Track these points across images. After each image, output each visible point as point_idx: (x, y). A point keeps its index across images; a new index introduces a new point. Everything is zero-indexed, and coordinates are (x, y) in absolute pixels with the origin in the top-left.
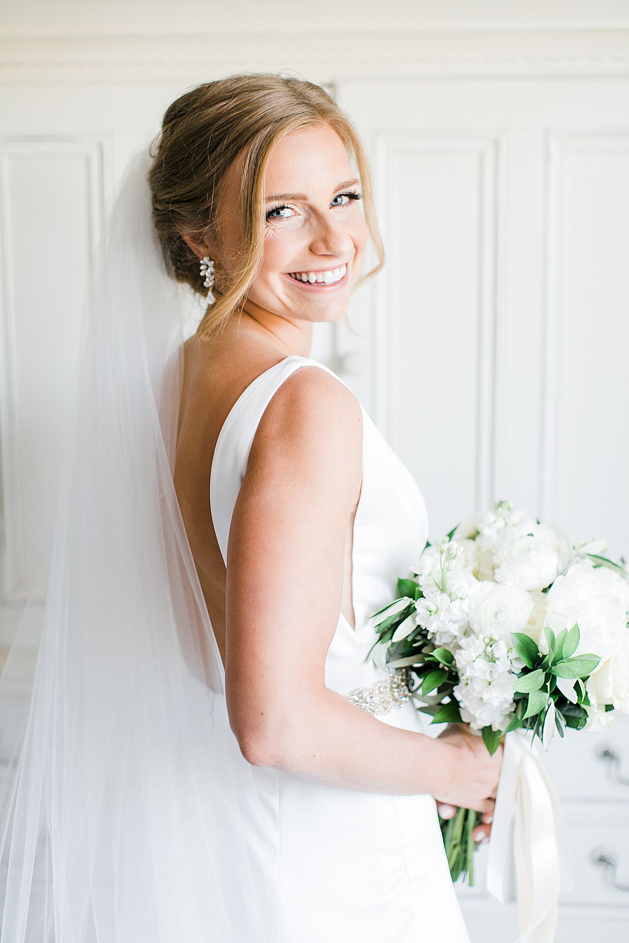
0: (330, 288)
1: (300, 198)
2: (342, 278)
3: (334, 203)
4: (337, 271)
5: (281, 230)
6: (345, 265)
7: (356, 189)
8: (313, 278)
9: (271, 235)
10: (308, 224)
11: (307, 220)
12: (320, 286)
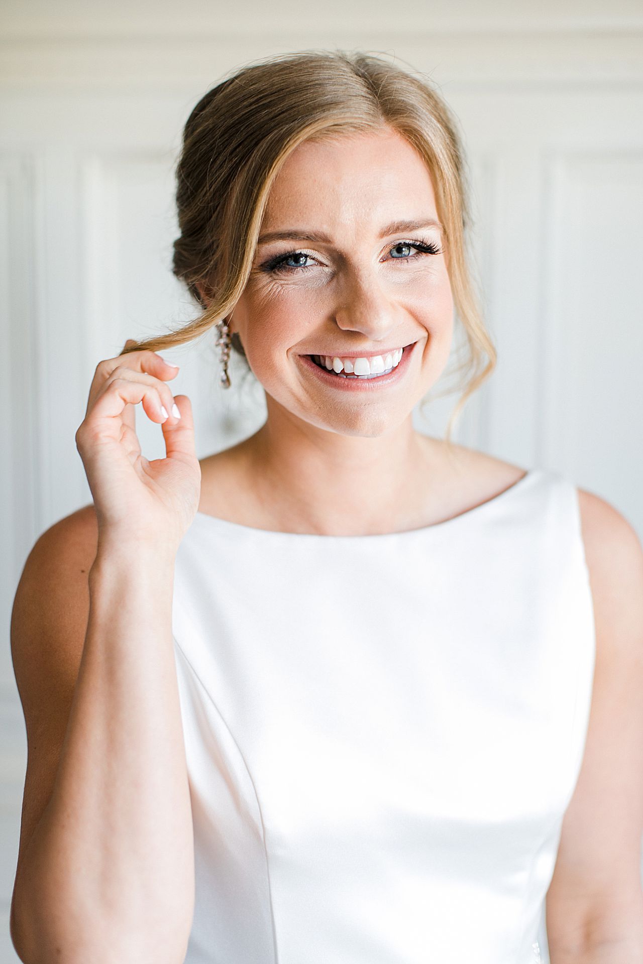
0: (366, 385)
1: (320, 240)
2: (394, 369)
3: (395, 254)
4: (389, 357)
5: (294, 286)
6: (402, 350)
7: (431, 235)
8: (338, 366)
9: (277, 293)
10: (335, 280)
11: (334, 275)
12: (349, 379)
